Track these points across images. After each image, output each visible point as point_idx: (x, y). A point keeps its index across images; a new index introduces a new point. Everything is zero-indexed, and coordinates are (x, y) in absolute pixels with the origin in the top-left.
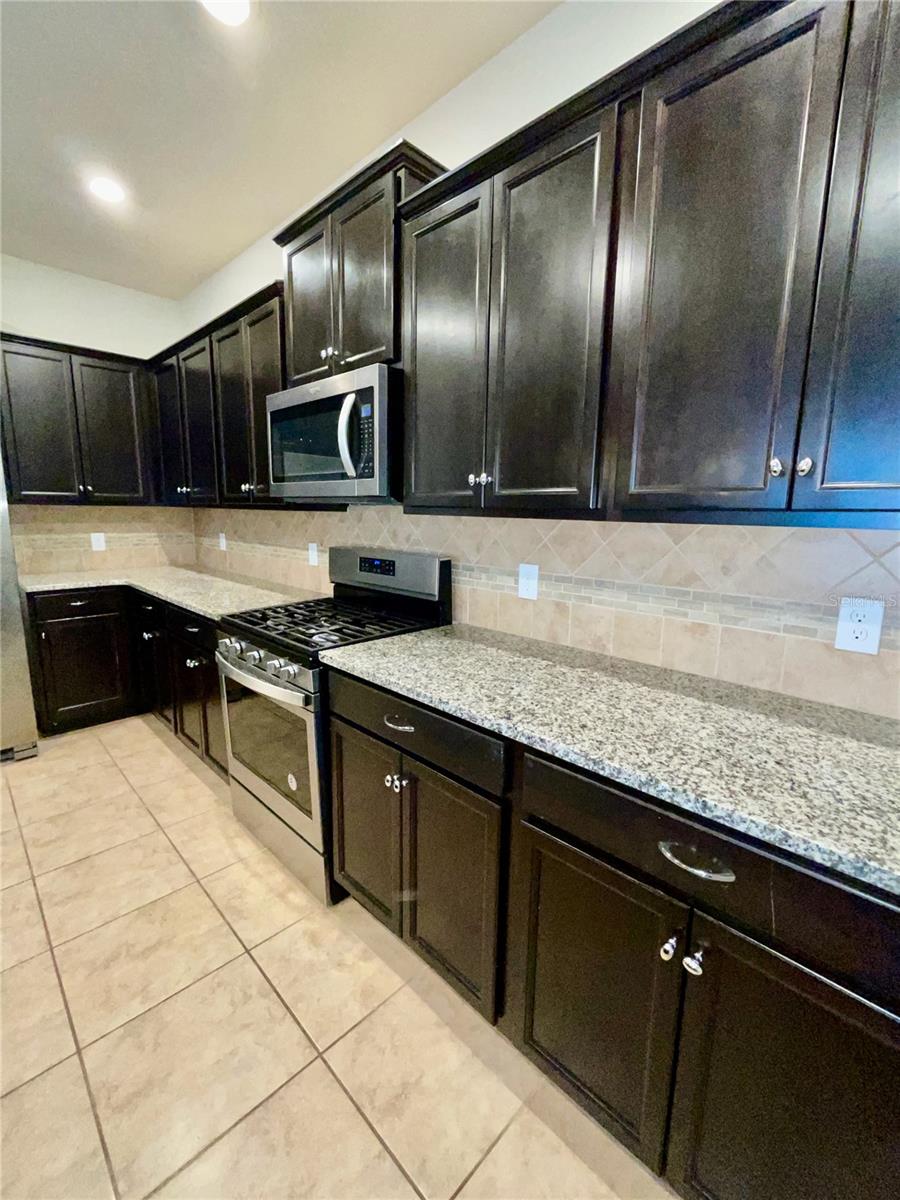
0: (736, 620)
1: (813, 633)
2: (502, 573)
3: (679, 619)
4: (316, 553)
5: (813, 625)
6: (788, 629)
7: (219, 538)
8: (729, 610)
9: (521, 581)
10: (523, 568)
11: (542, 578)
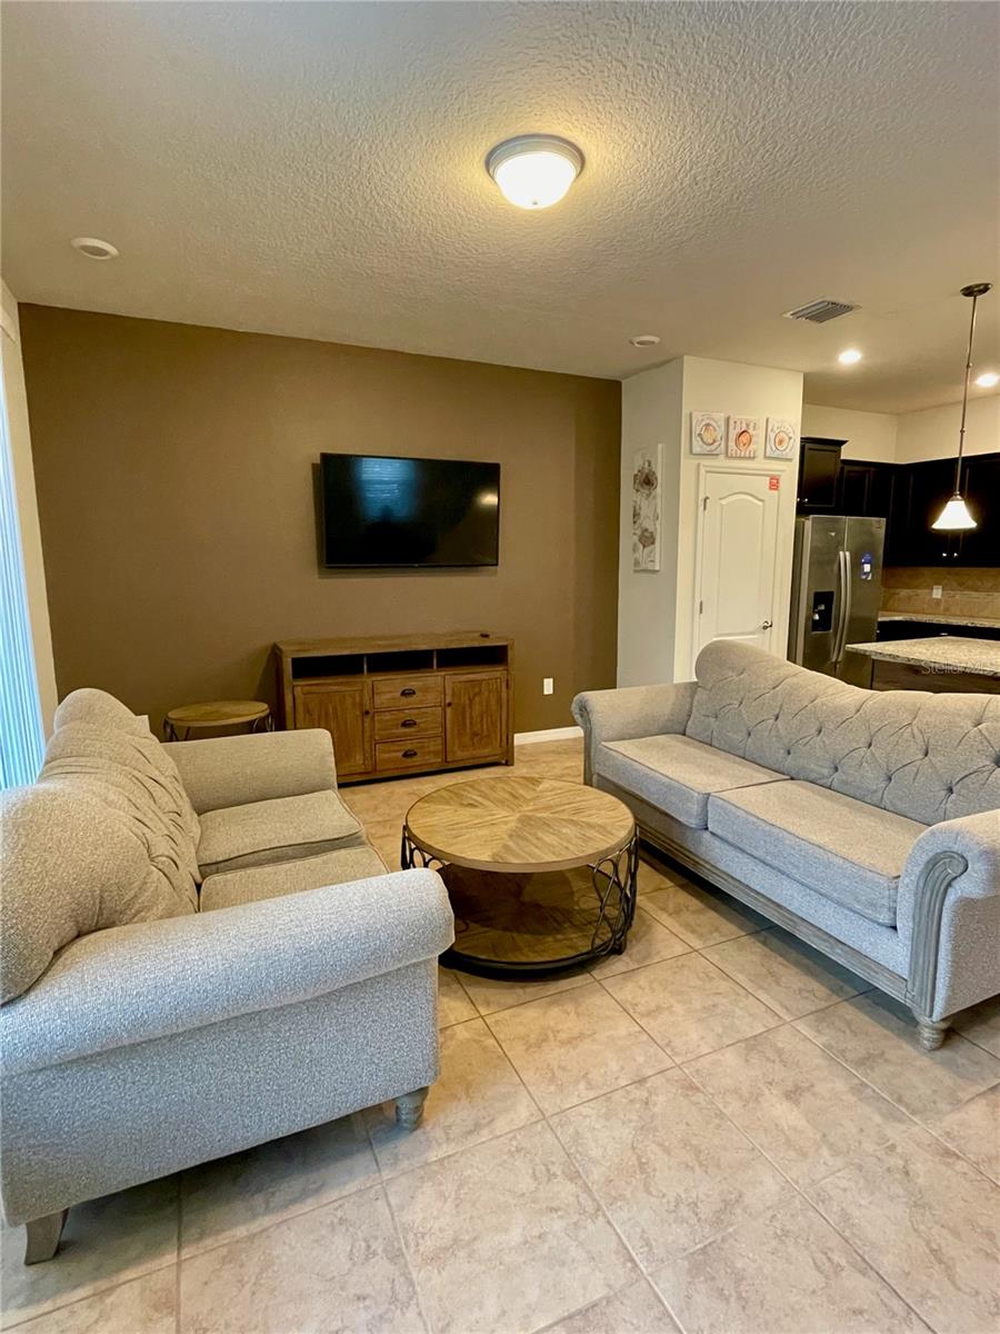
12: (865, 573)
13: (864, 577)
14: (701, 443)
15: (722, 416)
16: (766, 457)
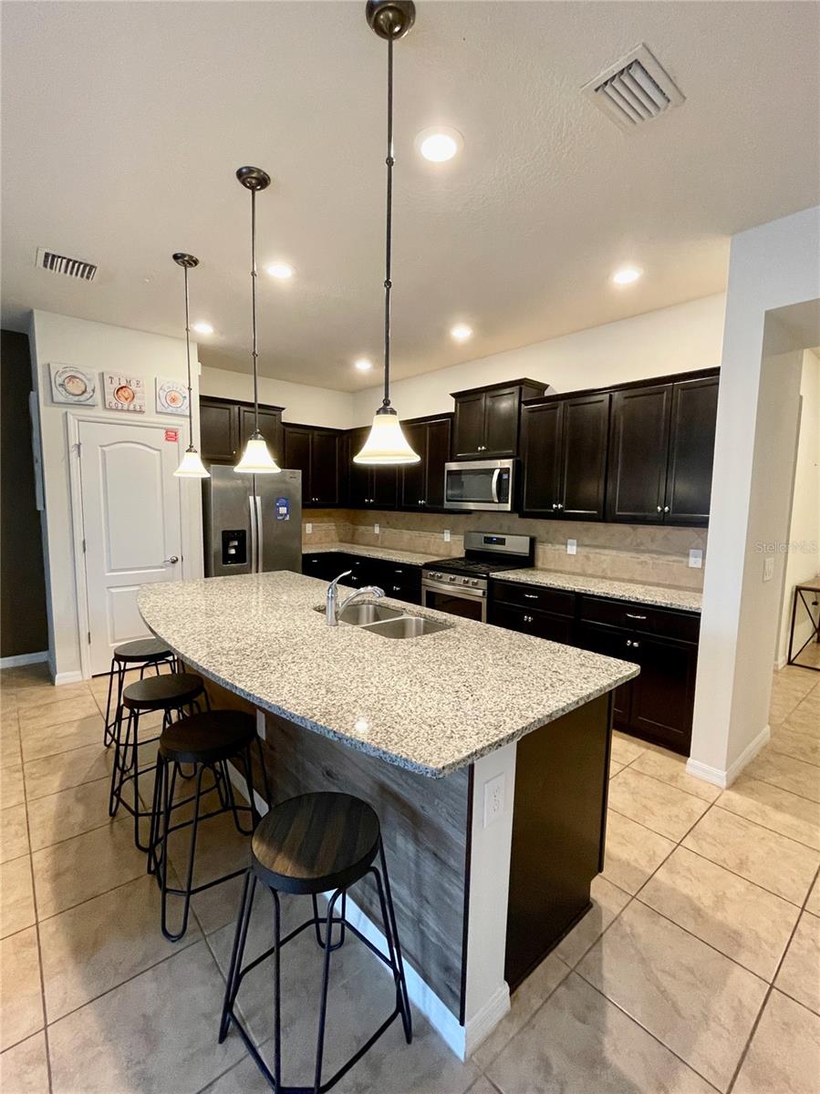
0: (657, 559)
1: (682, 562)
2: (558, 543)
3: (636, 560)
4: (449, 535)
5: (681, 559)
6: (674, 561)
7: (374, 526)
8: (654, 556)
9: (569, 547)
10: (569, 541)
11: (578, 546)
12: (282, 515)
13: (281, 518)
14: (64, 393)
15: (96, 372)
16: (157, 412)
